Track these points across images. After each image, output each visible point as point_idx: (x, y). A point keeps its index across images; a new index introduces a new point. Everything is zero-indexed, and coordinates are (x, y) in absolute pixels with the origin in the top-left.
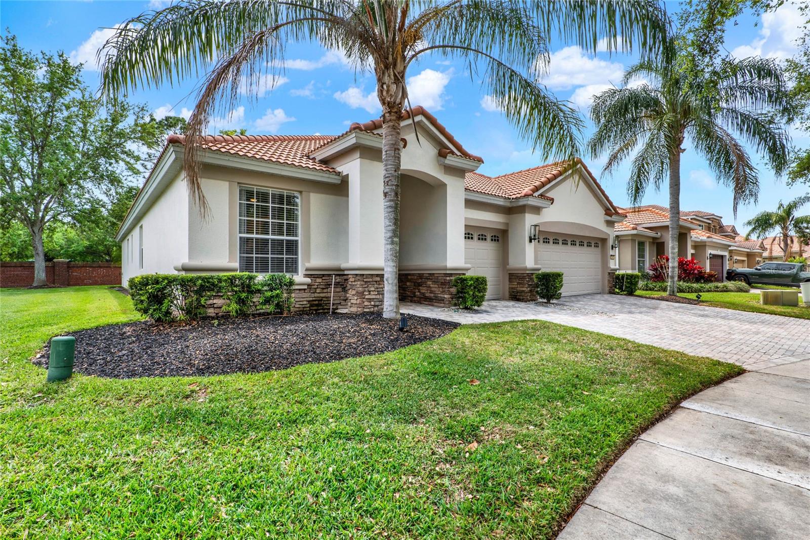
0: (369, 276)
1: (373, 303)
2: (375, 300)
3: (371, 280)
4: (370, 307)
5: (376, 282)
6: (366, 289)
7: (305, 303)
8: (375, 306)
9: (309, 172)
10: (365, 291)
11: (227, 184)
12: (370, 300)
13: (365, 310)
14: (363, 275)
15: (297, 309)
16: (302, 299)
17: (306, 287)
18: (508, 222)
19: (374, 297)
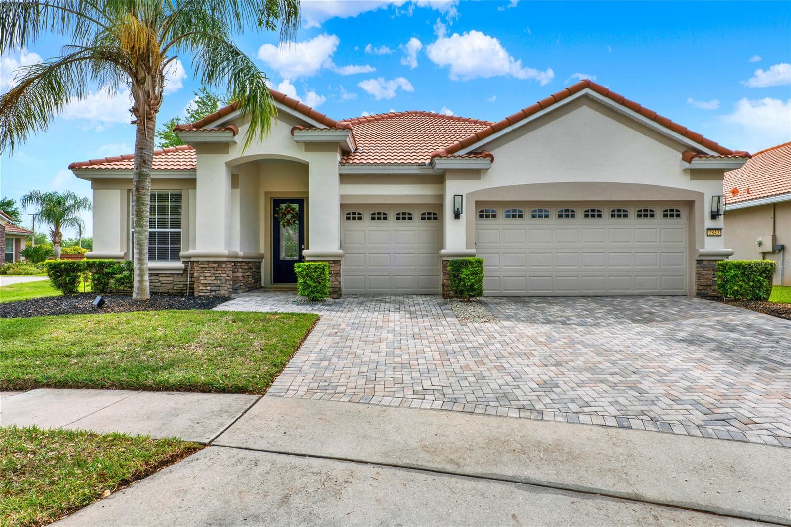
0: (205, 263)
1: (209, 288)
2: (212, 285)
3: (207, 266)
4: (205, 291)
5: (213, 268)
6: (202, 274)
7: (182, 286)
8: (211, 291)
9: (176, 173)
10: (200, 276)
11: (119, 191)
12: (205, 285)
13: (200, 294)
14: (199, 261)
15: (175, 291)
16: (179, 283)
17: (182, 272)
18: (440, 193)
19: (210, 282)
